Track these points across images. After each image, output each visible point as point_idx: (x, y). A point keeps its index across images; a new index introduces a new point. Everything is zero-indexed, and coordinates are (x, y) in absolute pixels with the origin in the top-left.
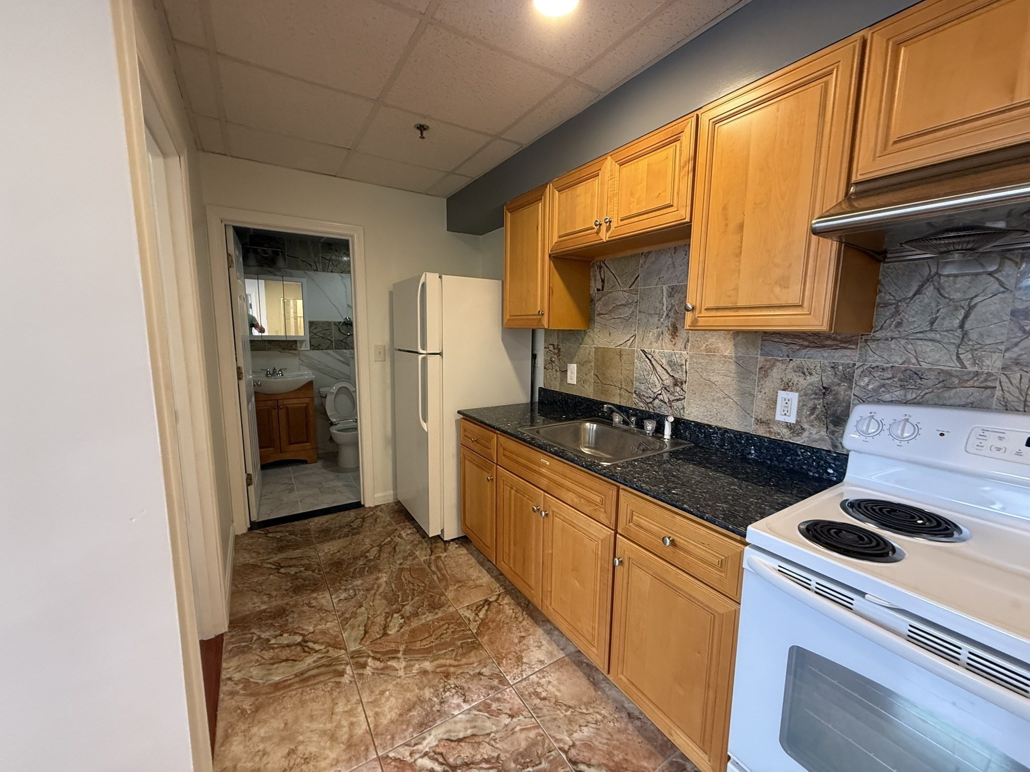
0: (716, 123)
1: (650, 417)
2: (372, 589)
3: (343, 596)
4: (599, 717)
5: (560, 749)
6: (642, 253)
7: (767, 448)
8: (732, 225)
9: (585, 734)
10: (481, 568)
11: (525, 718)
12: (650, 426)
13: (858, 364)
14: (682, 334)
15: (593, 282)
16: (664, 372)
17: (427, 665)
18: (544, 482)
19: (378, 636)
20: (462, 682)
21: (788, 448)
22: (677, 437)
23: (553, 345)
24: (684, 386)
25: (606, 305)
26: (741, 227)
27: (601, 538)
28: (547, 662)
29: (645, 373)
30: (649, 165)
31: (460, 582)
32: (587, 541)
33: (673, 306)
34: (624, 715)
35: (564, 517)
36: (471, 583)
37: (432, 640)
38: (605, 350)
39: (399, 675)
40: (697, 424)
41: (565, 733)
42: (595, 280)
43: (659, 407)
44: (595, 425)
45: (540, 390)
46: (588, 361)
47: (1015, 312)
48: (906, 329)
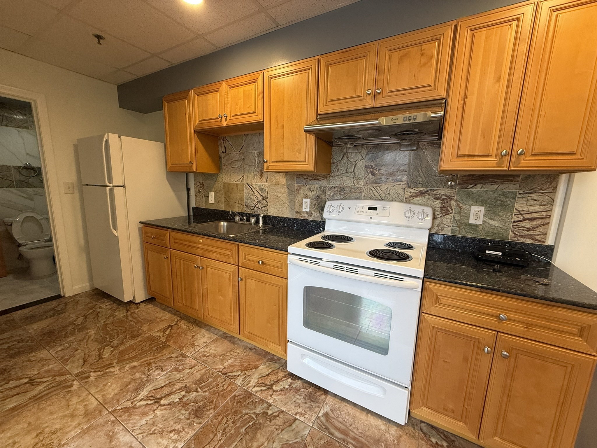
0: (271, 78)
1: (253, 216)
2: (84, 339)
3: (59, 349)
4: (236, 354)
5: (218, 372)
6: (244, 135)
7: (300, 223)
8: (280, 125)
9: (230, 362)
10: (164, 311)
11: (199, 366)
12: (253, 220)
13: (327, 186)
14: (265, 175)
15: (220, 148)
16: (258, 194)
17: (135, 364)
18: (200, 252)
19: (95, 361)
20: (160, 364)
21: (307, 222)
22: (265, 224)
23: (200, 182)
24: (267, 200)
25: (228, 160)
26: (283, 126)
27: (232, 271)
28: (208, 342)
29: (250, 195)
30: (244, 91)
31: (151, 321)
32: (225, 275)
33: (260, 162)
34: (248, 349)
35: (213, 267)
36: (158, 320)
37: (136, 352)
38: (229, 184)
39: (116, 374)
40: (274, 217)
41: (220, 365)
42: (221, 146)
43: (257, 211)
44: (226, 223)
45: (194, 208)
46: (220, 190)
47: (366, 166)
48: (340, 172)
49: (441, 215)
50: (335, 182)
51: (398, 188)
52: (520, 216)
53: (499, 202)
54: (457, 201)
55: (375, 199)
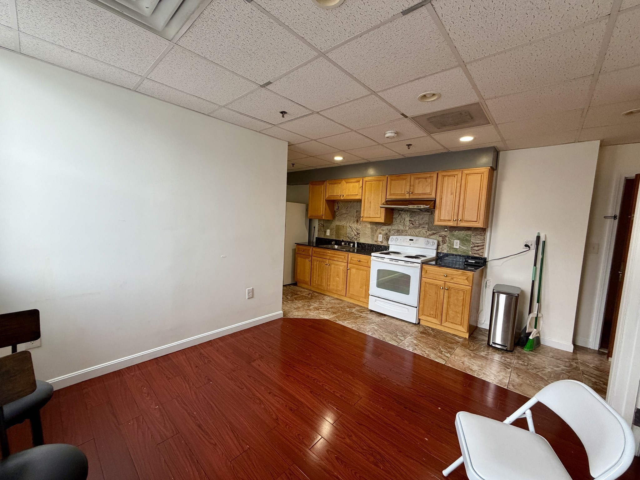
0: (366, 181)
1: (351, 243)
6: (349, 201)
7: (377, 247)
8: (369, 201)
13: (391, 229)
14: (359, 222)
16: (355, 231)
18: (329, 257)
21: (380, 246)
22: (358, 247)
23: (322, 224)
24: (360, 235)
25: (339, 213)
27: (344, 265)
29: (350, 232)
30: (353, 185)
32: (340, 268)
33: (357, 215)
35: (334, 264)
38: (339, 225)
40: (363, 243)
42: (336, 206)
43: (354, 240)
45: (316, 238)
46: (334, 229)
47: (409, 220)
48: (397, 222)
49: (442, 244)
50: (395, 227)
51: (424, 231)
52: (473, 245)
53: (465, 239)
54: (449, 237)
55: (413, 236)
